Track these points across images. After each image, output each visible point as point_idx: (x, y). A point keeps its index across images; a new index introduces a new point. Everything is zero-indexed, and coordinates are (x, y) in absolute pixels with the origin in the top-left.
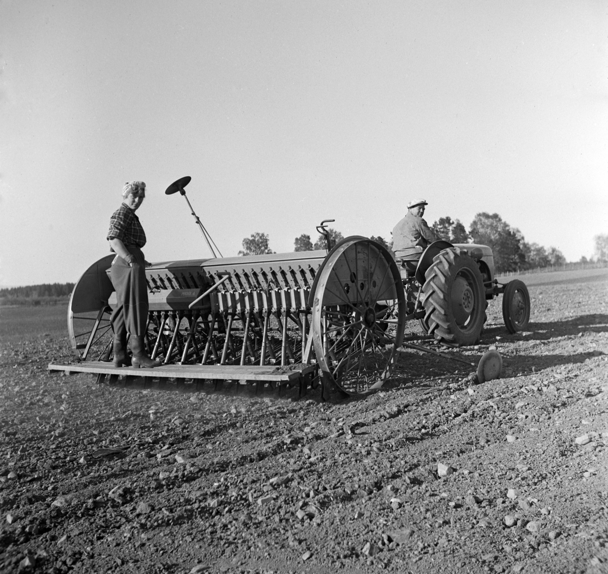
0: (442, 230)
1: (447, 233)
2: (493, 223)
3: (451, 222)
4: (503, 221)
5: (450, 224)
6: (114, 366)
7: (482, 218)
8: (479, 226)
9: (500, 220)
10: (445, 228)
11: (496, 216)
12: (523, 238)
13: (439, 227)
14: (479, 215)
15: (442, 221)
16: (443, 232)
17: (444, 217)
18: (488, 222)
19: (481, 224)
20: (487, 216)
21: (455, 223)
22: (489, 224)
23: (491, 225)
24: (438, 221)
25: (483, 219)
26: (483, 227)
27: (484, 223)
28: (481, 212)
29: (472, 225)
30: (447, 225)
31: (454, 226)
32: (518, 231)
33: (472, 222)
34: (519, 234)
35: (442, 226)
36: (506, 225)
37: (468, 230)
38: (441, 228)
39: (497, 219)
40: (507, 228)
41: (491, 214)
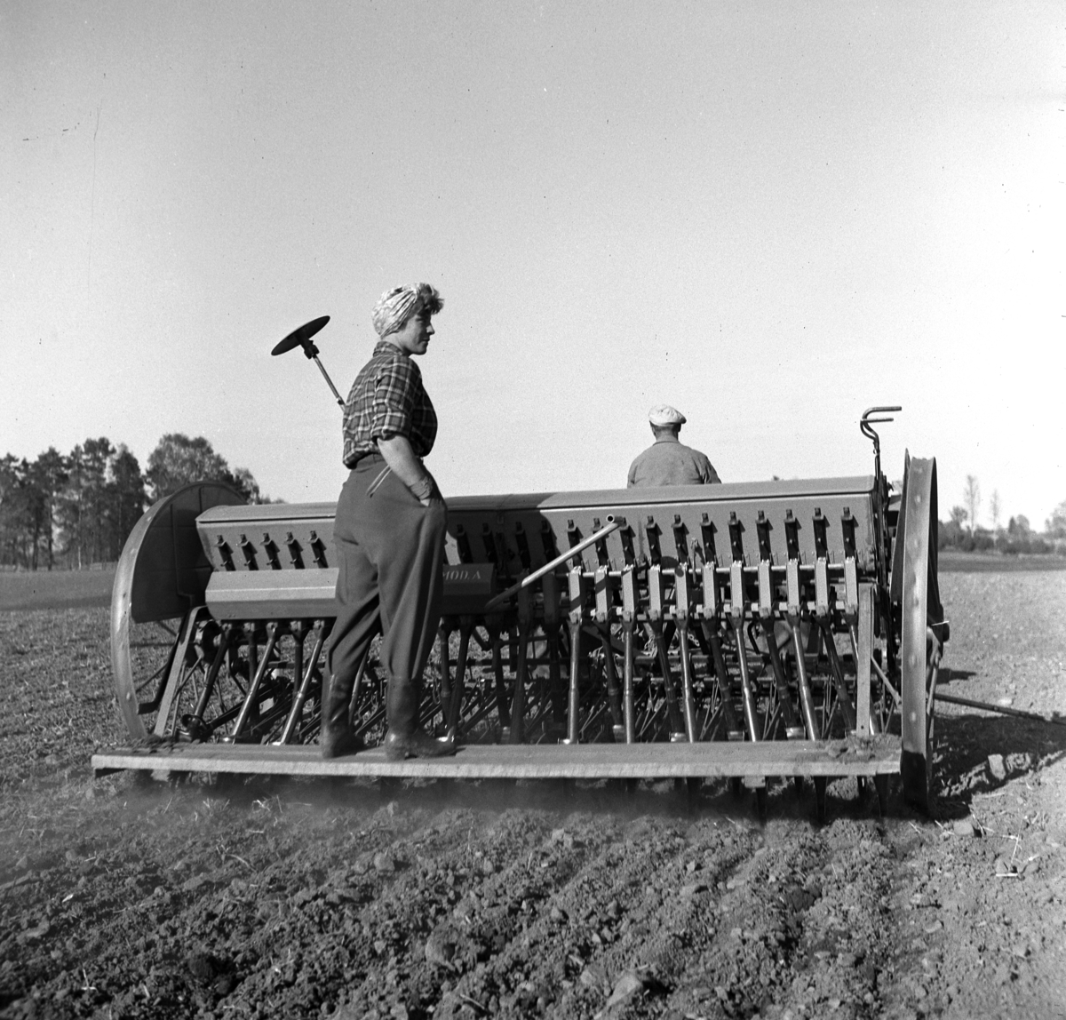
0: (90, 464)
1: (101, 471)
2: (195, 456)
3: (110, 448)
4: (215, 453)
5: (107, 453)
6: (319, 754)
7: (173, 445)
8: (166, 461)
9: (209, 451)
10: (99, 460)
11: (201, 443)
12: (256, 490)
13: (84, 457)
14: (168, 438)
15: (92, 446)
16: (92, 468)
17: (96, 437)
18: (185, 453)
19: (171, 457)
20: (181, 441)
21: (119, 450)
22: (186, 456)
23: (192, 460)
24: (81, 443)
25: (175, 448)
26: (175, 462)
27: (178, 455)
28: (172, 432)
29: (152, 459)
30: (101, 454)
31: (116, 457)
32: (248, 476)
33: (152, 451)
34: (249, 481)
35: (89, 457)
36: (220, 462)
37: (144, 466)
38: (89, 460)
39: (204, 450)
40: (222, 468)
41: (191, 438)
